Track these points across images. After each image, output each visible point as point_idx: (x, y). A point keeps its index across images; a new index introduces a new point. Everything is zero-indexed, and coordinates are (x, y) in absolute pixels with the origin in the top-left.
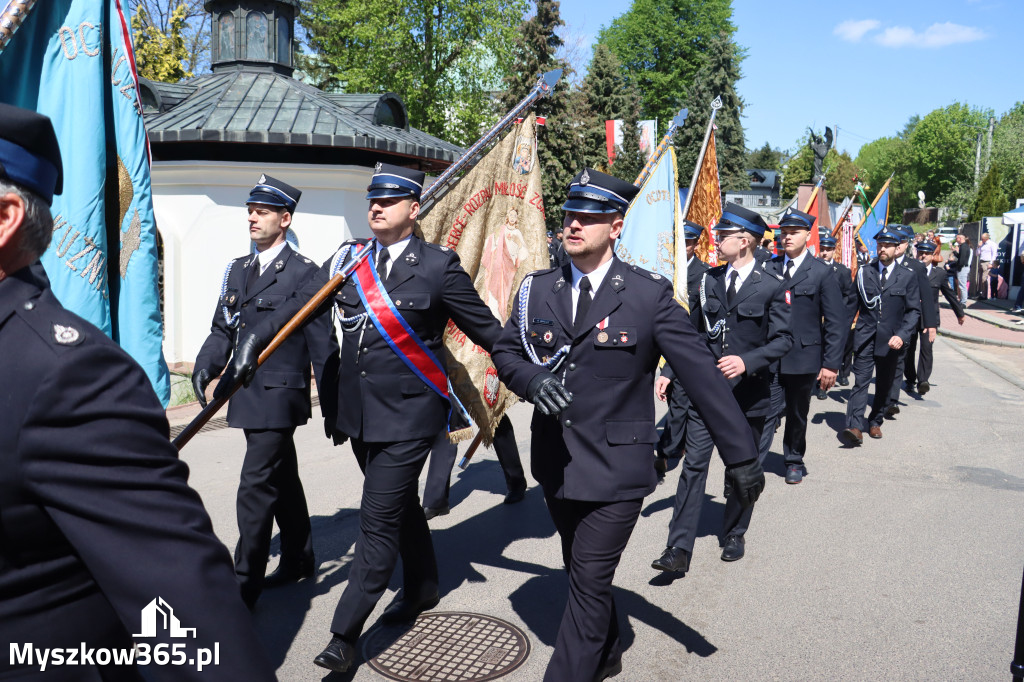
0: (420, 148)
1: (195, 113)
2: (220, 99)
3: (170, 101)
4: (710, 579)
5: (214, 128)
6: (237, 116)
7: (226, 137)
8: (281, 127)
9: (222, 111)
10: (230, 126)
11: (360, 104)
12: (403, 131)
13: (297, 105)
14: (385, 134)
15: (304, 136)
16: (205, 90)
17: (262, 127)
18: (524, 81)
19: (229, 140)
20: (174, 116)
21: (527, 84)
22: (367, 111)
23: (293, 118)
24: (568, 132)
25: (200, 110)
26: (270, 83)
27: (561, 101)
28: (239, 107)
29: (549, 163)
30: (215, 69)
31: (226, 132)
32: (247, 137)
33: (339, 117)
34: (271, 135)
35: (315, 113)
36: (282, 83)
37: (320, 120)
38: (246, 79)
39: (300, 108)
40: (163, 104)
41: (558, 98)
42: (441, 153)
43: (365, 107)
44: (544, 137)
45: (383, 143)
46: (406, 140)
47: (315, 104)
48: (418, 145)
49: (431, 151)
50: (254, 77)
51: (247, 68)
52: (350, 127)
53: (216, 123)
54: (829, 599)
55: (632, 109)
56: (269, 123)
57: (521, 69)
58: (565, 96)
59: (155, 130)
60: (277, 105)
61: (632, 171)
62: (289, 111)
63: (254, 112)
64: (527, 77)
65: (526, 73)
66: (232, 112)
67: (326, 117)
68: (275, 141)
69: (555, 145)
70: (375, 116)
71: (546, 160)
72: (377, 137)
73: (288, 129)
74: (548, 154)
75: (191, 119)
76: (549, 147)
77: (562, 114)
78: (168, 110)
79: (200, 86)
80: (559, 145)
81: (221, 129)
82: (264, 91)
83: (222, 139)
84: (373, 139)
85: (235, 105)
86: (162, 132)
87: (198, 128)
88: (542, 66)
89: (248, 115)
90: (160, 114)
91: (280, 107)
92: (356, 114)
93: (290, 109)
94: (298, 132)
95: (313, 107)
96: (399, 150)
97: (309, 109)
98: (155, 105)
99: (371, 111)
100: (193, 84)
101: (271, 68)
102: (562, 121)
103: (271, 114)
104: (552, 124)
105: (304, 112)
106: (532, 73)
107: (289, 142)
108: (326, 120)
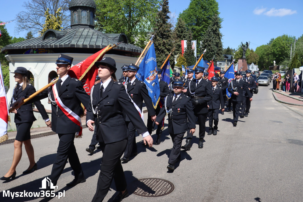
0: (132, 49)
1: (68, 39)
2: (74, 35)
3: (60, 36)
4: (222, 169)
5: (73, 44)
6: (80, 40)
7: (77, 46)
8: (93, 44)
9: (75, 39)
10: (78, 43)
11: (114, 36)
12: (126, 44)
13: (96, 37)
14: (122, 45)
15: (99, 46)
16: (70, 33)
17: (87, 43)
18: (159, 29)
19: (78, 47)
20: (62, 40)
21: (159, 30)
22: (116, 38)
23: (96, 40)
24: (171, 44)
25: (69, 38)
26: (88, 30)
27: (169, 35)
28: (80, 38)
29: (166, 53)
30: (72, 26)
31: (77, 45)
32: (83, 46)
33: (109, 40)
34: (90, 46)
35: (102, 39)
36: (91, 31)
37: (103, 41)
38: (81, 30)
39: (97, 38)
40: (58, 37)
41: (168, 34)
42: (138, 51)
43: (116, 37)
44: (165, 46)
45: (122, 48)
46: (127, 47)
47: (102, 37)
48: (131, 48)
49: (135, 50)
50: (83, 29)
51: (81, 26)
52: (112, 43)
53: (74, 42)
54: (255, 174)
55: (190, 37)
56: (89, 42)
57: (158, 26)
58: (170, 33)
59: (56, 44)
60: (91, 37)
61: (190, 55)
62: (94, 39)
63: (84, 39)
64: (159, 28)
65: (159, 27)
66: (78, 39)
67: (105, 40)
68: (91, 47)
69: (168, 48)
70: (119, 40)
71: (165, 52)
72: (120, 46)
73: (95, 44)
74: (166, 50)
75: (66, 41)
76: (166, 48)
77: (170, 39)
78: (59, 39)
79: (68, 31)
80: (169, 48)
81: (75, 44)
82: (86, 33)
83: (76, 47)
84: (119, 47)
85: (79, 37)
86: (58, 45)
87: (69, 44)
88: (164, 25)
89: (83, 40)
90: (57, 40)
91: (92, 38)
92: (113, 39)
93: (95, 38)
94: (98, 45)
95: (101, 37)
96: (126, 50)
97: (100, 38)
98: (56, 37)
99: (118, 38)
100: (66, 31)
101: (88, 26)
102: (170, 41)
103: (89, 40)
104: (167, 42)
105: (99, 39)
106: (161, 27)
107: (95, 48)
108: (105, 41)
